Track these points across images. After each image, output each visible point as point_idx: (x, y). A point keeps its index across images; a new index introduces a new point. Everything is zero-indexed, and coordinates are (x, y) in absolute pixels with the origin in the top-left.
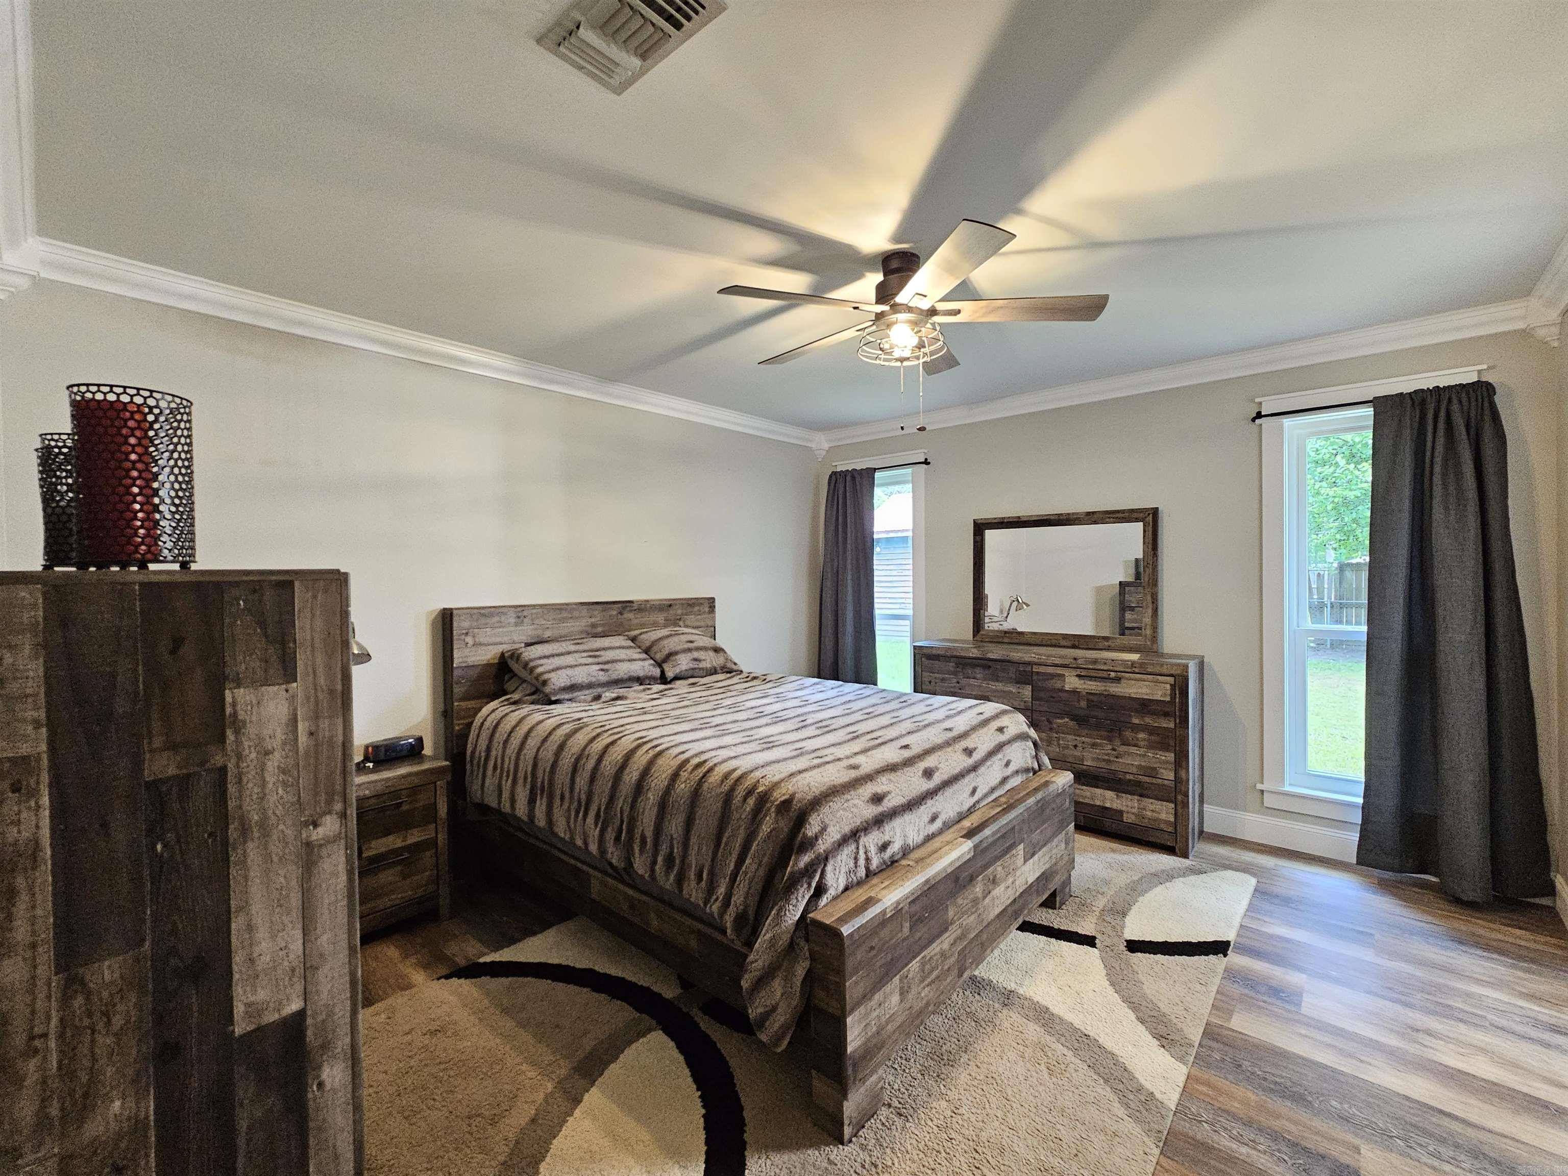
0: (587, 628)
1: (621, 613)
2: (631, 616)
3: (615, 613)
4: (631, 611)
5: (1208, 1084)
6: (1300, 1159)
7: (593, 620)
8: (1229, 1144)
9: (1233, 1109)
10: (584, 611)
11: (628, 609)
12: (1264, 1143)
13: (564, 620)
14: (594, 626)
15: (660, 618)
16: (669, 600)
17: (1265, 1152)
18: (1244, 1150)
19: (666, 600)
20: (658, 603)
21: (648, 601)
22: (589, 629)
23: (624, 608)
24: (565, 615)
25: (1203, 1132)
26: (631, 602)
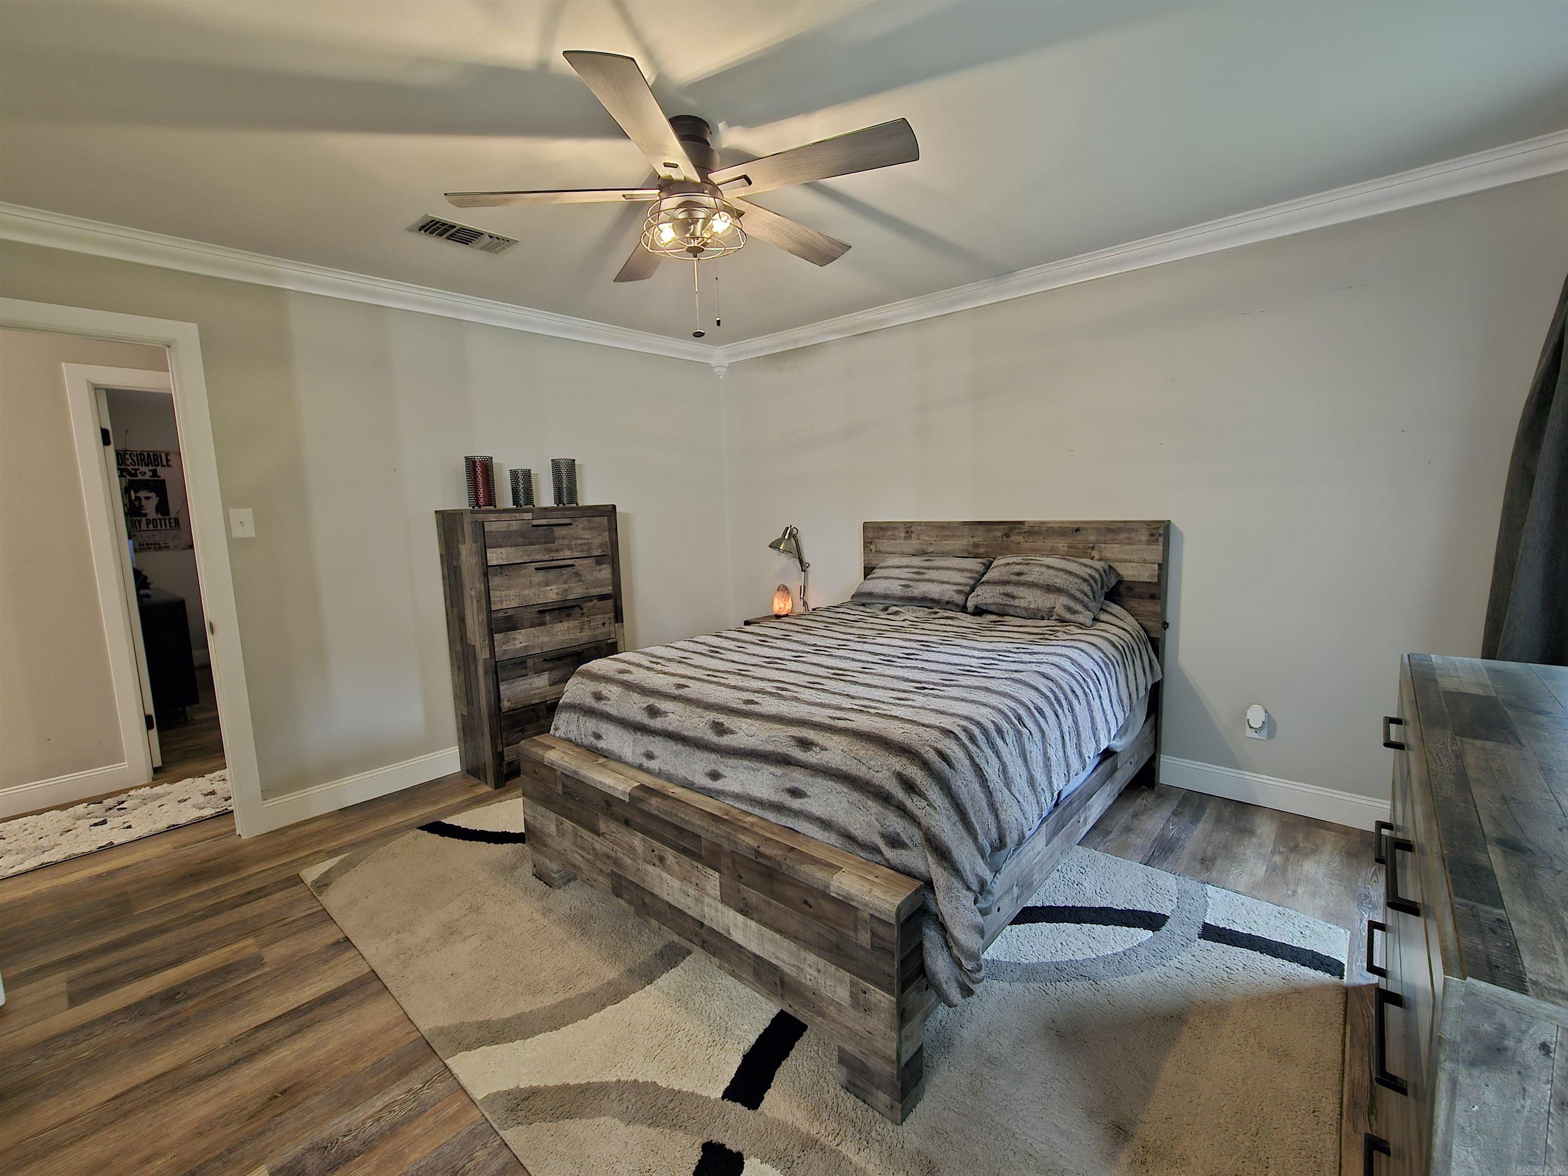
0: (968, 548)
1: (1007, 536)
2: (1020, 538)
3: (999, 534)
4: (1020, 534)
5: (454, 1118)
6: (336, 1152)
7: (975, 540)
8: (392, 1095)
9: (416, 1124)
10: (966, 531)
11: (1017, 531)
12: (372, 1130)
13: (947, 537)
14: (976, 545)
15: (1062, 544)
16: (1076, 522)
17: (363, 1123)
18: (379, 1105)
19: (1071, 522)
20: (1057, 525)
21: (1045, 523)
22: (971, 549)
23: (1011, 530)
24: (947, 533)
25: (415, 1081)
26: (1022, 523)
